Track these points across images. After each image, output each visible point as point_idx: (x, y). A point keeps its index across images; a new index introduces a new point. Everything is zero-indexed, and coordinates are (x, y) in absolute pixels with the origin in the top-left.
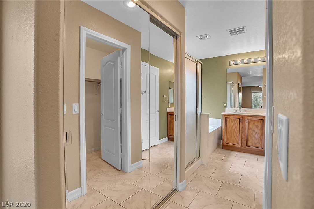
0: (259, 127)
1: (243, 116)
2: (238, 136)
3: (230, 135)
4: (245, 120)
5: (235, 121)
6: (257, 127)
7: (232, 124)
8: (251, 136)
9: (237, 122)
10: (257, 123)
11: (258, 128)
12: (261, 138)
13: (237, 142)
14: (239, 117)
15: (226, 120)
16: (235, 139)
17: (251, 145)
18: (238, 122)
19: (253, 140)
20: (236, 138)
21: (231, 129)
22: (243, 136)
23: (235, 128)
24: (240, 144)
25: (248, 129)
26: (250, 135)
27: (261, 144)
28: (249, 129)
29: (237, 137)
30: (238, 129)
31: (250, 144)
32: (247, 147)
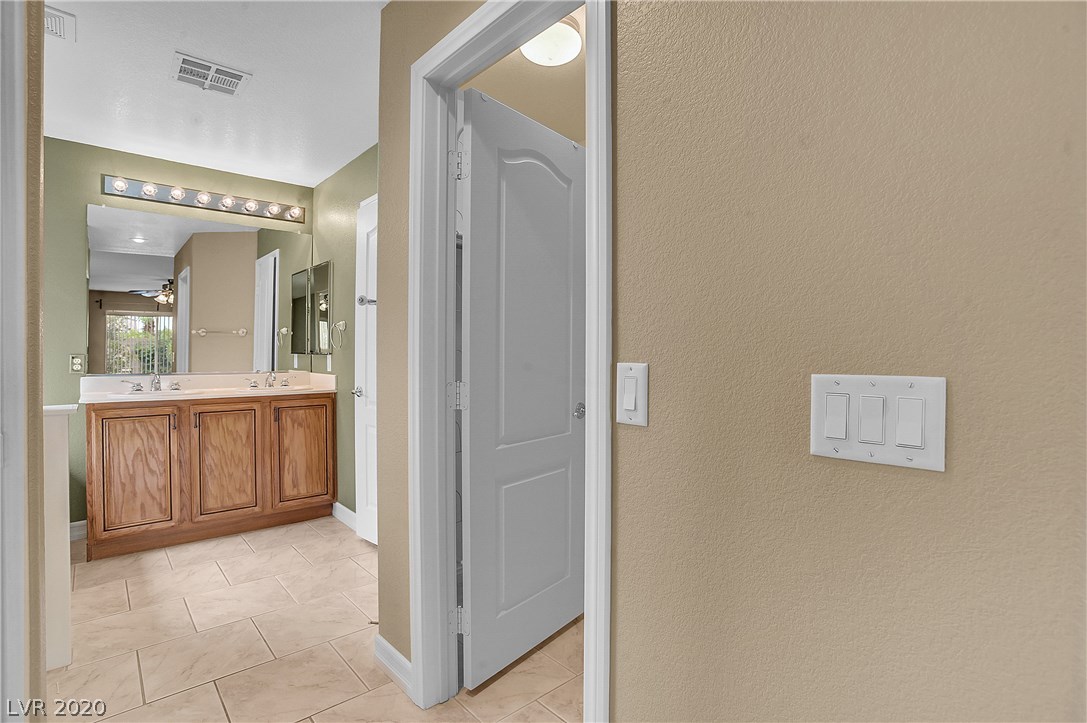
0: (241, 437)
1: (179, 405)
2: (165, 487)
3: (128, 488)
4: (192, 417)
5: (151, 428)
6: (234, 440)
7: (138, 443)
8: (216, 474)
9: (158, 432)
10: (234, 423)
11: (239, 441)
12: (249, 473)
13: (162, 511)
14: (168, 410)
15: (106, 429)
16: (153, 498)
17: (216, 506)
18: (161, 430)
19: (222, 486)
20: (158, 497)
21: (130, 463)
22: (183, 482)
23: (149, 457)
24: (176, 514)
25: (202, 449)
26: (212, 471)
27: (249, 492)
28: (206, 449)
29: (159, 490)
30: (162, 456)
31: (211, 503)
32: (201, 518)
